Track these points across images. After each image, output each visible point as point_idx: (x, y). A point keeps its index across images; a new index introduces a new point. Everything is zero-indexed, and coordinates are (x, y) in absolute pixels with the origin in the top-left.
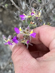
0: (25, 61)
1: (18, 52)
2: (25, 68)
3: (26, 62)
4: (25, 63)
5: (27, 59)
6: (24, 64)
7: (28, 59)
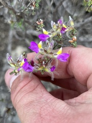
0: (44, 104)
1: (27, 87)
2: (46, 115)
3: (47, 106)
4: (44, 107)
5: (46, 101)
6: (42, 109)
7: (49, 101)
